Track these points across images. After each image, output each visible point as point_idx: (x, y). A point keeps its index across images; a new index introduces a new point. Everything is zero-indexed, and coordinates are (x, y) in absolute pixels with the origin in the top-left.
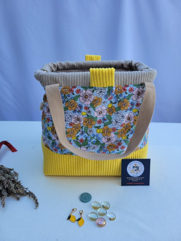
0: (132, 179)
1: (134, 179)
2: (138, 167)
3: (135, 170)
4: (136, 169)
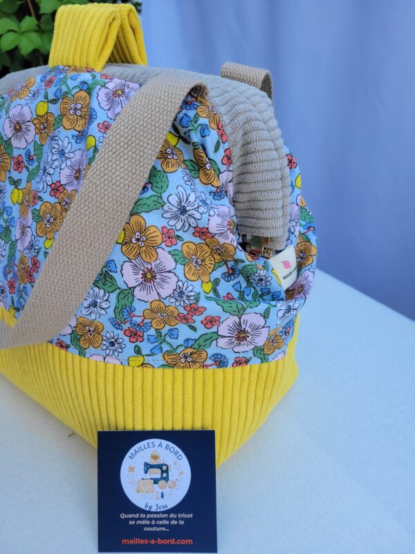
0: (143, 522)
1: (150, 519)
2: (164, 468)
3: (156, 481)
4: (159, 476)
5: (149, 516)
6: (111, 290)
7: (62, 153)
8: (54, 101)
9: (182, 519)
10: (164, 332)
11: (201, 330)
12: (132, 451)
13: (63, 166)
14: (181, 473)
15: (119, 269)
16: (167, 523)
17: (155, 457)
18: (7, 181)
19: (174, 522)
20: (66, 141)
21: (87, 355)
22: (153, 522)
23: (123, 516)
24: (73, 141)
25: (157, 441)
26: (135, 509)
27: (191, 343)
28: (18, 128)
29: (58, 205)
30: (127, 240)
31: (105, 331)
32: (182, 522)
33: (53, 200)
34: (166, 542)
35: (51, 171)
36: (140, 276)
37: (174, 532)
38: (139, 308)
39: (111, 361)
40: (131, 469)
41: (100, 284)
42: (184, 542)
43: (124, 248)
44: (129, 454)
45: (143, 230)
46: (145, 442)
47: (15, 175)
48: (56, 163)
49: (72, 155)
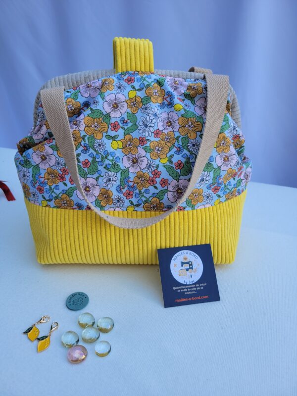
6: (210, 170)
7: (156, 115)
13: (158, 121)
20: (156, 109)
21: (196, 208)
28: (115, 106)
30: (219, 145)
33: (157, 139)
35: (152, 125)
47: (112, 133)
48: (154, 121)
49: (160, 115)
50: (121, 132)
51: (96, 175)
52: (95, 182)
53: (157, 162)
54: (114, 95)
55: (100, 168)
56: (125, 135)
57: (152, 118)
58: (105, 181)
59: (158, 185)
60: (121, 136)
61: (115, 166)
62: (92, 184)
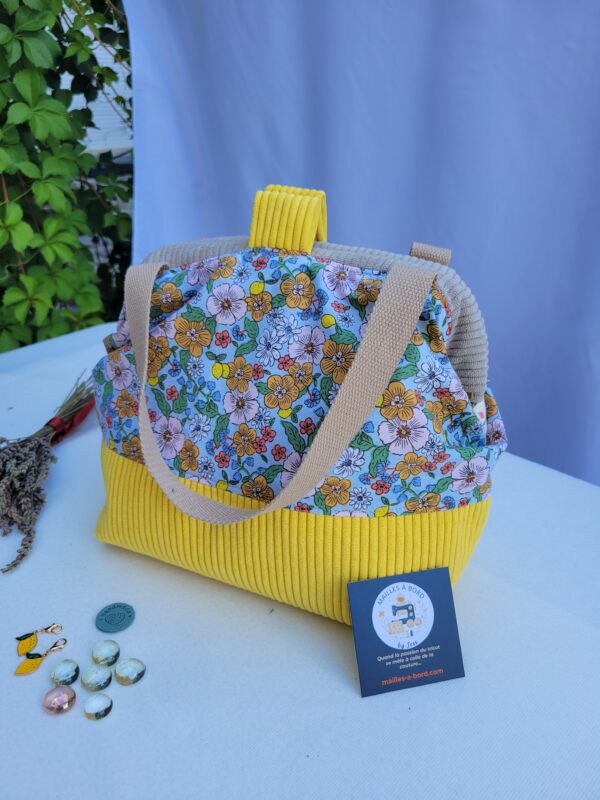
2: (410, 608)
4: (406, 616)
5: (402, 655)
6: (366, 448)
7: (289, 329)
8: (270, 282)
9: (432, 652)
10: (408, 481)
11: (438, 475)
12: (380, 597)
13: (291, 341)
14: (425, 610)
15: (376, 428)
16: (419, 657)
17: (401, 599)
18: (204, 356)
19: (425, 656)
20: (292, 318)
21: (333, 513)
22: (407, 660)
23: (380, 659)
24: (298, 318)
25: (400, 585)
26: (389, 650)
27: (432, 488)
28: (226, 306)
29: (290, 378)
30: (386, 403)
31: (352, 486)
32: (432, 655)
33: (282, 373)
34: (421, 675)
35: (278, 346)
36: (395, 433)
37: (426, 665)
38: (393, 461)
39: (358, 515)
40: (382, 614)
41: (355, 444)
42: (436, 672)
43: (383, 411)
44: (378, 600)
45: (402, 394)
46: (390, 587)
47: (217, 350)
48: (284, 339)
49: (298, 331)
50: (230, 350)
51: (182, 416)
52: (180, 427)
53: (273, 413)
54: (227, 287)
55: (190, 405)
56: (236, 356)
57: (280, 334)
58: (192, 428)
59: (268, 455)
60: (230, 358)
61: (210, 407)
62: (175, 429)
